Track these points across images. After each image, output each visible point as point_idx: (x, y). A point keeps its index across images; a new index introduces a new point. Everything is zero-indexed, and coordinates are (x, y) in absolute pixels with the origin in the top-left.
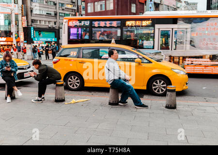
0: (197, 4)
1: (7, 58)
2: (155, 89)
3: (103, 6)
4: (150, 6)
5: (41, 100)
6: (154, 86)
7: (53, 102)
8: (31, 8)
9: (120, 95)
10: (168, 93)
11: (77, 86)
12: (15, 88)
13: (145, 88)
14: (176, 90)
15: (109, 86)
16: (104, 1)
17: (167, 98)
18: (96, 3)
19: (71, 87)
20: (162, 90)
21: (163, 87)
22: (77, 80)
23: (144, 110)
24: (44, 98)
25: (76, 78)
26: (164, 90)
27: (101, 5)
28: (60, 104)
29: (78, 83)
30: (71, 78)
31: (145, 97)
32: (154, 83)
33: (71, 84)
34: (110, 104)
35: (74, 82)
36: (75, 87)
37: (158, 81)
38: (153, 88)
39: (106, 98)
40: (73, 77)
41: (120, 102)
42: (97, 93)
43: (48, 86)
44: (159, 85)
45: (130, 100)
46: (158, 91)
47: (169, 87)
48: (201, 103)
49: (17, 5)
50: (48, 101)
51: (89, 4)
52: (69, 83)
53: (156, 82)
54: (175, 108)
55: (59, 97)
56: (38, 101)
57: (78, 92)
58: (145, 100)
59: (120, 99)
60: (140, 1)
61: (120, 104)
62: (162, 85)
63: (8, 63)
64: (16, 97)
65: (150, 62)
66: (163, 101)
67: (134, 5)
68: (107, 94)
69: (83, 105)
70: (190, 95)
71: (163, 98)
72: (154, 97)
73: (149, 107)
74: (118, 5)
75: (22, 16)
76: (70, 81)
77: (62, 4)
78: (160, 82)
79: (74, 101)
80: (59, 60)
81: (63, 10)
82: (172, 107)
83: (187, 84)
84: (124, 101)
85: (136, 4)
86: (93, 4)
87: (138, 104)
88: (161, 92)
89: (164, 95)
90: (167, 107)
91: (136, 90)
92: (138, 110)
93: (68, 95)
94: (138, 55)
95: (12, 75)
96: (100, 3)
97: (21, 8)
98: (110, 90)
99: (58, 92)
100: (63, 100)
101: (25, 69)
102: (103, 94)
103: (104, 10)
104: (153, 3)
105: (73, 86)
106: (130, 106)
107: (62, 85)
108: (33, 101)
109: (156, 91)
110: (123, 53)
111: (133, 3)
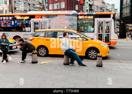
0: (114, 5)
1: (4, 37)
2: (90, 56)
3: (59, 6)
4: (87, 6)
5: (24, 62)
6: (90, 53)
7: (30, 63)
8: (15, 7)
9: (70, 59)
10: (98, 58)
11: (44, 54)
12: (8, 55)
13: (84, 55)
14: (102, 56)
15: (64, 54)
16: (59, 3)
17: (97, 60)
18: (54, 4)
19: (41, 54)
20: (94, 56)
21: (95, 54)
22: (44, 50)
23: (84, 67)
24: (25, 61)
25: (44, 49)
26: (96, 56)
27: (57, 5)
28: (35, 64)
29: (45, 52)
30: (41, 49)
31: (84, 60)
32: (90, 52)
33: (40, 53)
34: (64, 64)
35: (43, 51)
36: (43, 55)
37: (92, 51)
38: (89, 55)
39: (62, 61)
40: (42, 48)
41: (70, 63)
42: (56, 58)
43: (28, 54)
44: (92, 53)
45: (76, 62)
46: (92, 57)
47: (98, 54)
48: (116, 64)
49: (6, 5)
50: (27, 62)
51: (50, 5)
52: (39, 52)
53: (91, 52)
54: (101, 66)
55: (34, 60)
56: (22, 62)
57: (45, 58)
58: (84, 62)
59: (70, 62)
60: (81, 3)
61: (70, 64)
62: (94, 53)
63: (4, 40)
64: (8, 60)
65: (87, 40)
66: (95, 63)
67: (77, 5)
68: (62, 58)
69: (48, 65)
70: (110, 59)
71: (95, 61)
72: (89, 60)
73: (87, 66)
74: (67, 5)
75: (9, 12)
76: (40, 51)
77: (34, 5)
78: (93, 51)
79: (43, 63)
80: (34, 38)
81: (34, 8)
82: (100, 66)
83: (108, 52)
84: (72, 63)
85: (78, 5)
86: (52, 5)
87: (80, 64)
88: (93, 57)
89: (95, 59)
90: (97, 66)
91: (79, 56)
92: (81, 68)
93: (39, 59)
94: (80, 36)
95: (6, 47)
96: (57, 4)
97: (8, 7)
98: (64, 56)
99: (34, 57)
100: (36, 62)
101: (13, 44)
102: (60, 58)
103: (59, 8)
104: (88, 4)
105: (42, 54)
106: (76, 66)
107: (36, 53)
108: (19, 62)
109: (91, 57)
110: (72, 34)
111: (77, 4)
